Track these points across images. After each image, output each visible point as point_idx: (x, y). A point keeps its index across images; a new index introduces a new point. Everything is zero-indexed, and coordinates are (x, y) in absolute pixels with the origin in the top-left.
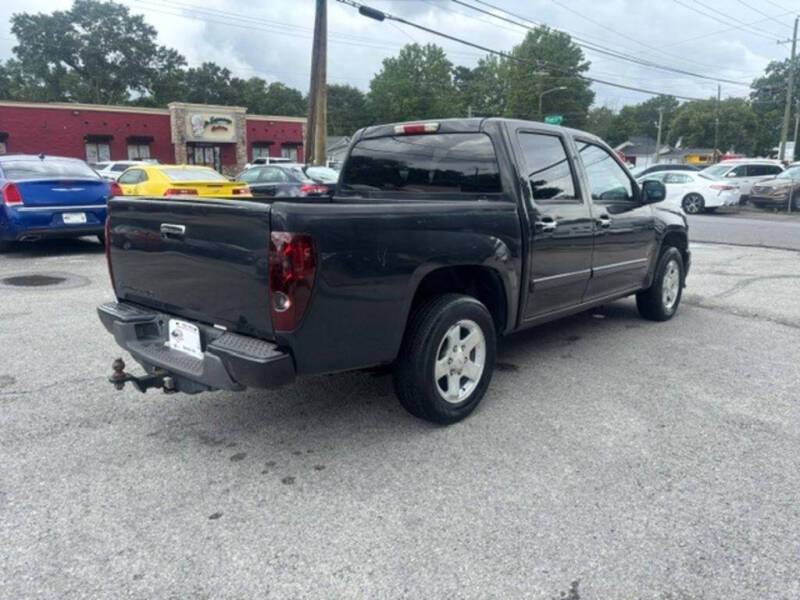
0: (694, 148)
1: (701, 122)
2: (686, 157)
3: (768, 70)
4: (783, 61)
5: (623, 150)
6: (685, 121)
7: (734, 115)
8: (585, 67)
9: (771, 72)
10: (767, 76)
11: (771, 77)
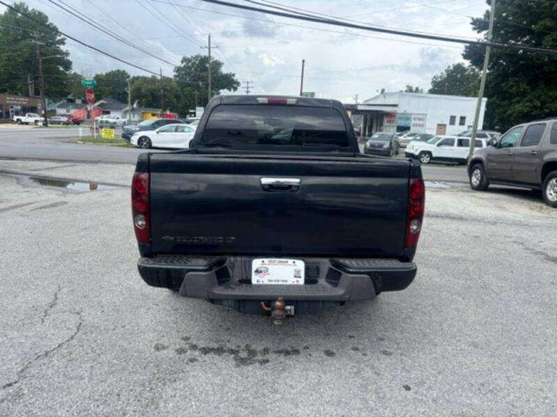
0: (147, 107)
1: (149, 91)
2: (143, 113)
3: (182, 62)
4: (190, 57)
5: (100, 106)
6: (138, 89)
7: (168, 88)
8: (62, 42)
9: (184, 63)
10: (182, 66)
11: (184, 66)
